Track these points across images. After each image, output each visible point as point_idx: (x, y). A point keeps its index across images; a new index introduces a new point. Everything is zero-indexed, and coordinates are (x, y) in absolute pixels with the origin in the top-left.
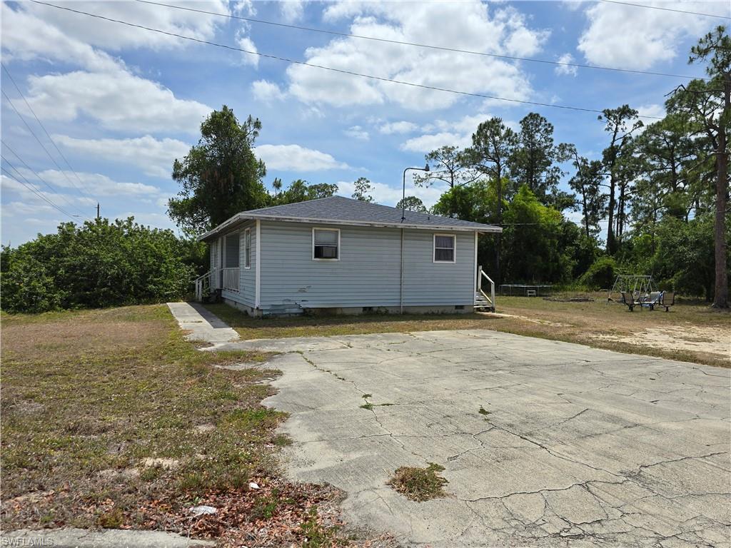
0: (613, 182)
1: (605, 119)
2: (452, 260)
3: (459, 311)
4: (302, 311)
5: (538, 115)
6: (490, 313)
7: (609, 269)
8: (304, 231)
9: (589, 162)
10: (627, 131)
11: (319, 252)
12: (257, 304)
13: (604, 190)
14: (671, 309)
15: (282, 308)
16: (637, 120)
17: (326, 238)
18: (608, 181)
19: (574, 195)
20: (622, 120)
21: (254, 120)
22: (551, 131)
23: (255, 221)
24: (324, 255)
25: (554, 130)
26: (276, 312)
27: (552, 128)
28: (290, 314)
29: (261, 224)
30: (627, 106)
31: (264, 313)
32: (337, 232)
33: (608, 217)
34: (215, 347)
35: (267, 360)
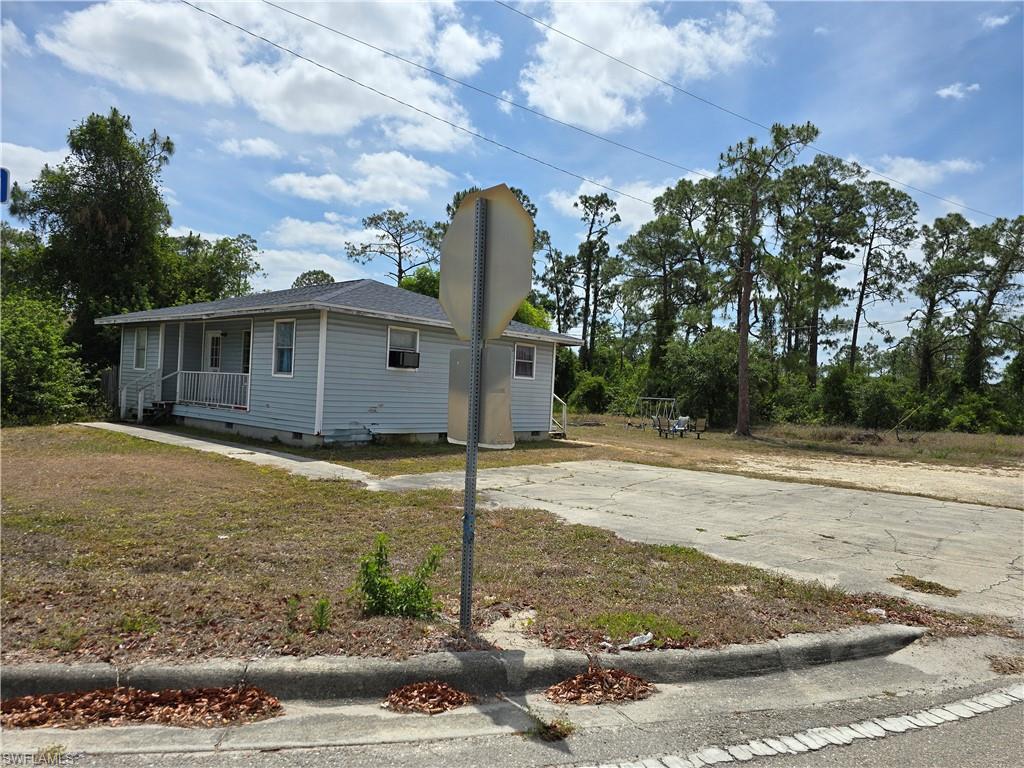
0: (587, 283)
1: (581, 206)
2: (531, 375)
3: (536, 438)
4: (371, 438)
5: (520, 192)
6: (563, 440)
7: (600, 388)
8: (376, 330)
9: (563, 256)
10: (603, 225)
11: (396, 359)
12: (317, 429)
13: (579, 291)
14: (702, 436)
15: (347, 433)
16: (614, 213)
17: (402, 342)
18: (581, 282)
19: (547, 295)
20: (600, 211)
21: (162, 138)
22: (534, 214)
23: (319, 311)
24: (406, 364)
25: (538, 214)
26: (339, 439)
27: (536, 210)
28: (355, 442)
29: (328, 318)
30: (606, 194)
31: (326, 441)
32: (416, 333)
33: (581, 325)
34: (373, 486)
35: (485, 500)
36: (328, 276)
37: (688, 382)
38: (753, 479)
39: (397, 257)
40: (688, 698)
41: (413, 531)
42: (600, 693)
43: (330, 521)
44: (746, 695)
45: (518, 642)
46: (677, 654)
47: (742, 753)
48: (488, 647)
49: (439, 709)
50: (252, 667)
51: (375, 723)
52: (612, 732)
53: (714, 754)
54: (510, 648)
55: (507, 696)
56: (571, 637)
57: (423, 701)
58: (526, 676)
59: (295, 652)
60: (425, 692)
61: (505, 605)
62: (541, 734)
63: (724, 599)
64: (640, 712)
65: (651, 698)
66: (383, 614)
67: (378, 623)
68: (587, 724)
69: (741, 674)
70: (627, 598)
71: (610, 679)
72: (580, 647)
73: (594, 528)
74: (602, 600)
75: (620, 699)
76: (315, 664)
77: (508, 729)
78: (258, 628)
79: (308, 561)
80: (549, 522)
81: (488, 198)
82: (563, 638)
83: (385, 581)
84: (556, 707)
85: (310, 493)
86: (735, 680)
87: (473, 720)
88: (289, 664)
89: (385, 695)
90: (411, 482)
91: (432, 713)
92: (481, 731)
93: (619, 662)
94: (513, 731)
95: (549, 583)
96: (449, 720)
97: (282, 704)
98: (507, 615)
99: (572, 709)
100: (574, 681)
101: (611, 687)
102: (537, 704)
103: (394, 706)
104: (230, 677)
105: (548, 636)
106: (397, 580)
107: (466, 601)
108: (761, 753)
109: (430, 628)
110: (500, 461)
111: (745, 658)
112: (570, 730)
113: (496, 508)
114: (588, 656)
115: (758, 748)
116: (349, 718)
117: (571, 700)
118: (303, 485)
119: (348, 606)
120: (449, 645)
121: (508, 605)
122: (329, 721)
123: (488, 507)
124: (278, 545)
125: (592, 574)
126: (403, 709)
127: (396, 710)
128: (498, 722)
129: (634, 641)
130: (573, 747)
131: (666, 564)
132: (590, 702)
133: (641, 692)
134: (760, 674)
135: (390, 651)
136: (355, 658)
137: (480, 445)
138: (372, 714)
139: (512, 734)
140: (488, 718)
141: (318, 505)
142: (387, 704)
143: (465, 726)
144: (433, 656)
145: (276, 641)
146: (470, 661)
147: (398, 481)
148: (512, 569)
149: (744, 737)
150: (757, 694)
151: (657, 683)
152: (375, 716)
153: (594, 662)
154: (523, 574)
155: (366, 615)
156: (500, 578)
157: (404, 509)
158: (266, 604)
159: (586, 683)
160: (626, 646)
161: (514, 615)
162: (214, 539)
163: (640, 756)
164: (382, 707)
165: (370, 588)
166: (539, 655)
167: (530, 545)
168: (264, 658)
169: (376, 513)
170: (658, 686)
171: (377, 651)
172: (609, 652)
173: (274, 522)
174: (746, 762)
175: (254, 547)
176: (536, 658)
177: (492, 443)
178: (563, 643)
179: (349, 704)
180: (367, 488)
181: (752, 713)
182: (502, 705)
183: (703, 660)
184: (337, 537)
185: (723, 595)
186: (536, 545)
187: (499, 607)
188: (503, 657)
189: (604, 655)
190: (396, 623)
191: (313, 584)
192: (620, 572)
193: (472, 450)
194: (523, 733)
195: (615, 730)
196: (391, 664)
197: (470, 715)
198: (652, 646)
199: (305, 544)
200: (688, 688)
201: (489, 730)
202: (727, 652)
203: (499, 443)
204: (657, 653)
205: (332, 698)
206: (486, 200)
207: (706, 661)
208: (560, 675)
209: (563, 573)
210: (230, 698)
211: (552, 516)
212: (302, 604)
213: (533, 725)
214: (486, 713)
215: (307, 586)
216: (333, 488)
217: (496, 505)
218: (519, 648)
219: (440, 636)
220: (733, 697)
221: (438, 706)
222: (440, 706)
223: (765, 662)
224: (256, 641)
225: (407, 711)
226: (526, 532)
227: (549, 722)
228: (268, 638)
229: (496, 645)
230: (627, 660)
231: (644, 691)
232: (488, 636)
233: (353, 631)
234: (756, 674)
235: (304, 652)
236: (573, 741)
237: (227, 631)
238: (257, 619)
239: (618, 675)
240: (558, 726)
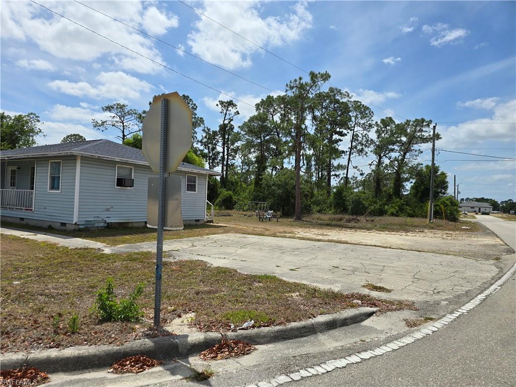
0: (224, 144)
1: (220, 106)
2: (195, 191)
3: (197, 223)
4: (106, 225)
5: (188, 97)
6: (212, 224)
7: (231, 197)
8: (109, 166)
9: (211, 131)
10: (231, 116)
11: (121, 182)
12: (75, 220)
13: (219, 148)
14: (279, 220)
15: (93, 223)
16: (236, 111)
17: (124, 174)
18: (220, 144)
19: (203, 150)
20: (229, 109)
22: (196, 109)
23: (76, 156)
24: (126, 185)
25: (197, 109)
26: (89, 226)
27: (197, 107)
28: (98, 227)
29: (81, 160)
30: (232, 101)
31: (80, 227)
32: (132, 168)
33: (221, 165)
34: (107, 251)
35: (170, 256)
36: (82, 137)
37: (272, 194)
38: (302, 241)
39: (122, 128)
40: (271, 351)
41: (129, 275)
42: (227, 353)
43: (81, 271)
44: (298, 347)
45: (186, 330)
46: (265, 330)
47: (296, 376)
48: (169, 334)
49: (141, 370)
50: (31, 356)
51: (104, 381)
52: (233, 373)
53: (283, 379)
54: (181, 334)
55: (179, 359)
56: (213, 325)
57: (132, 366)
58: (189, 348)
59: (58, 346)
60: (133, 361)
61: (179, 311)
62: (196, 377)
63: (289, 300)
64: (247, 361)
65: (253, 353)
66: (110, 321)
67: (107, 326)
68: (221, 370)
69: (296, 337)
70: (242, 303)
71: (233, 345)
72: (217, 330)
73: (226, 268)
74: (230, 305)
75: (237, 355)
76: (70, 352)
77: (179, 377)
78: (35, 334)
79: (68, 294)
80: (203, 266)
81: (168, 99)
82: (209, 326)
83: (111, 303)
84: (205, 363)
85: (70, 256)
86: (293, 340)
87: (160, 374)
88: (54, 353)
89: (111, 366)
90: (129, 248)
91: (137, 373)
92: (164, 380)
93: (237, 336)
94: (181, 377)
95: (202, 298)
96: (146, 375)
97: (49, 376)
98: (180, 316)
99: (213, 363)
100: (214, 348)
101: (233, 349)
102: (195, 362)
103: (116, 371)
104: (17, 363)
105: (201, 326)
106: (119, 302)
107: (157, 311)
108: (305, 376)
109: (137, 326)
110: (178, 236)
111: (298, 329)
112: (211, 374)
113: (176, 260)
114: (222, 334)
115: (304, 373)
116: (89, 380)
117: (212, 358)
118: (66, 251)
119: (90, 318)
120: (147, 335)
121: (180, 311)
122: (78, 382)
123: (171, 260)
124: (50, 286)
125: (225, 292)
126: (121, 372)
127: (117, 373)
128: (173, 373)
129: (245, 325)
130: (213, 383)
131: (261, 284)
132: (222, 358)
133: (248, 350)
134: (305, 336)
135: (114, 341)
136: (93, 346)
137: (165, 228)
138: (103, 376)
139: (181, 379)
140: (168, 372)
141: (75, 262)
142: (112, 370)
143: (155, 378)
144: (138, 341)
145: (46, 341)
146: (159, 342)
147: (122, 248)
148: (184, 292)
149: (297, 368)
150: (303, 346)
151: (256, 345)
152: (105, 377)
153: (224, 337)
154: (189, 294)
155: (101, 322)
156: (177, 297)
157: (125, 263)
158: (40, 320)
159: (220, 349)
160: (241, 328)
161: (184, 316)
162: (11, 284)
163: (247, 384)
164: (109, 372)
165: (103, 307)
166: (196, 336)
167: (193, 278)
168: (38, 351)
169: (108, 265)
170: (256, 347)
171: (106, 342)
172: (232, 331)
173: (48, 273)
174: (298, 381)
175: (36, 287)
176: (194, 338)
177: (171, 227)
178: (209, 329)
179: (89, 372)
180: (104, 252)
181: (301, 356)
182: (176, 364)
183: (278, 331)
184: (85, 280)
185: (288, 298)
186: (196, 278)
187: (175, 312)
188: (177, 339)
189: (230, 334)
190: (118, 325)
191: (70, 307)
192: (239, 290)
193: (161, 231)
194: (186, 378)
195: (234, 371)
196: (114, 348)
197: (159, 371)
198: (253, 327)
199: (66, 285)
200: (270, 347)
201: (169, 378)
202: (290, 326)
203: (175, 227)
204: (256, 330)
205: (79, 370)
206: (167, 100)
207: (279, 332)
208: (207, 346)
209: (210, 292)
210: (17, 375)
211: (205, 263)
212: (63, 319)
213: (192, 374)
214: (167, 370)
215: (67, 308)
216: (84, 253)
217: (175, 258)
218: (185, 334)
219: (143, 330)
220: (292, 348)
221: (141, 368)
222: (142, 368)
223: (307, 330)
224: (34, 341)
225: (123, 373)
226: (191, 272)
227: (200, 371)
228: (41, 339)
229: (173, 333)
230: (242, 335)
231: (250, 350)
232: (169, 329)
233: (92, 332)
234: (303, 336)
235: (63, 345)
236: (213, 380)
237: (16, 336)
238: (35, 329)
239: (236, 343)
240: (205, 373)
